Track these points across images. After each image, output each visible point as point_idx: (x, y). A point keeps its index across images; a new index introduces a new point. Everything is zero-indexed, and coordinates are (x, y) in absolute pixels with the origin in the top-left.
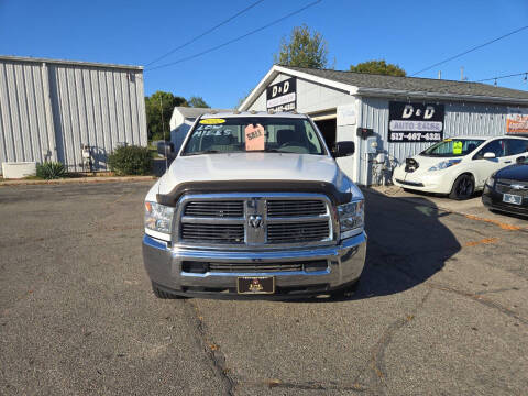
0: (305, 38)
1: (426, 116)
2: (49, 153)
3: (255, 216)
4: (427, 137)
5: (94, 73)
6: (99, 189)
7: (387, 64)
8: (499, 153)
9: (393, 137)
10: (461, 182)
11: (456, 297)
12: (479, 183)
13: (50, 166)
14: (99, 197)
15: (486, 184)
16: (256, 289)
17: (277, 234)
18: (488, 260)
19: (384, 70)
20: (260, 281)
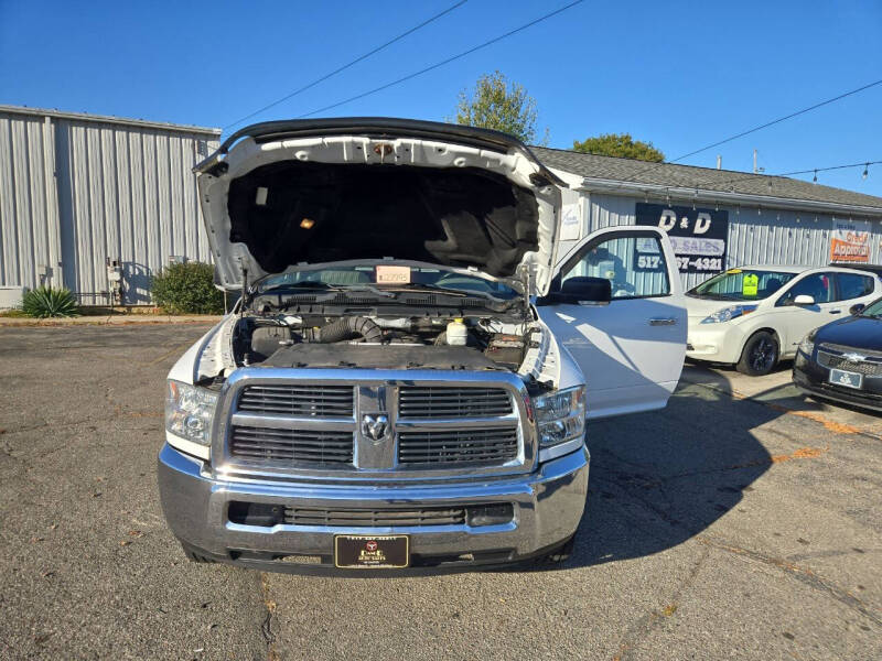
0: (499, 93)
1: (698, 229)
2: (49, 272)
3: (374, 417)
4: (698, 264)
5: (134, 136)
6: (131, 337)
7: (634, 141)
8: (820, 297)
9: (642, 262)
10: (757, 344)
11: (754, 566)
12: (786, 348)
13: (48, 293)
14: (128, 351)
15: (799, 350)
16: (373, 559)
17: (416, 452)
18: (807, 491)
19: (628, 151)
20: (381, 545)
